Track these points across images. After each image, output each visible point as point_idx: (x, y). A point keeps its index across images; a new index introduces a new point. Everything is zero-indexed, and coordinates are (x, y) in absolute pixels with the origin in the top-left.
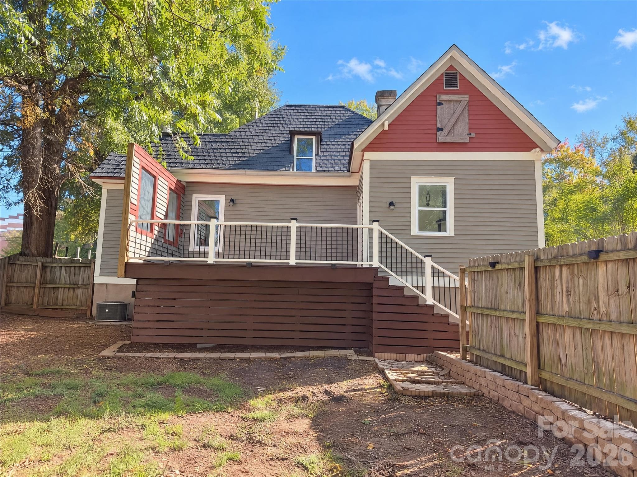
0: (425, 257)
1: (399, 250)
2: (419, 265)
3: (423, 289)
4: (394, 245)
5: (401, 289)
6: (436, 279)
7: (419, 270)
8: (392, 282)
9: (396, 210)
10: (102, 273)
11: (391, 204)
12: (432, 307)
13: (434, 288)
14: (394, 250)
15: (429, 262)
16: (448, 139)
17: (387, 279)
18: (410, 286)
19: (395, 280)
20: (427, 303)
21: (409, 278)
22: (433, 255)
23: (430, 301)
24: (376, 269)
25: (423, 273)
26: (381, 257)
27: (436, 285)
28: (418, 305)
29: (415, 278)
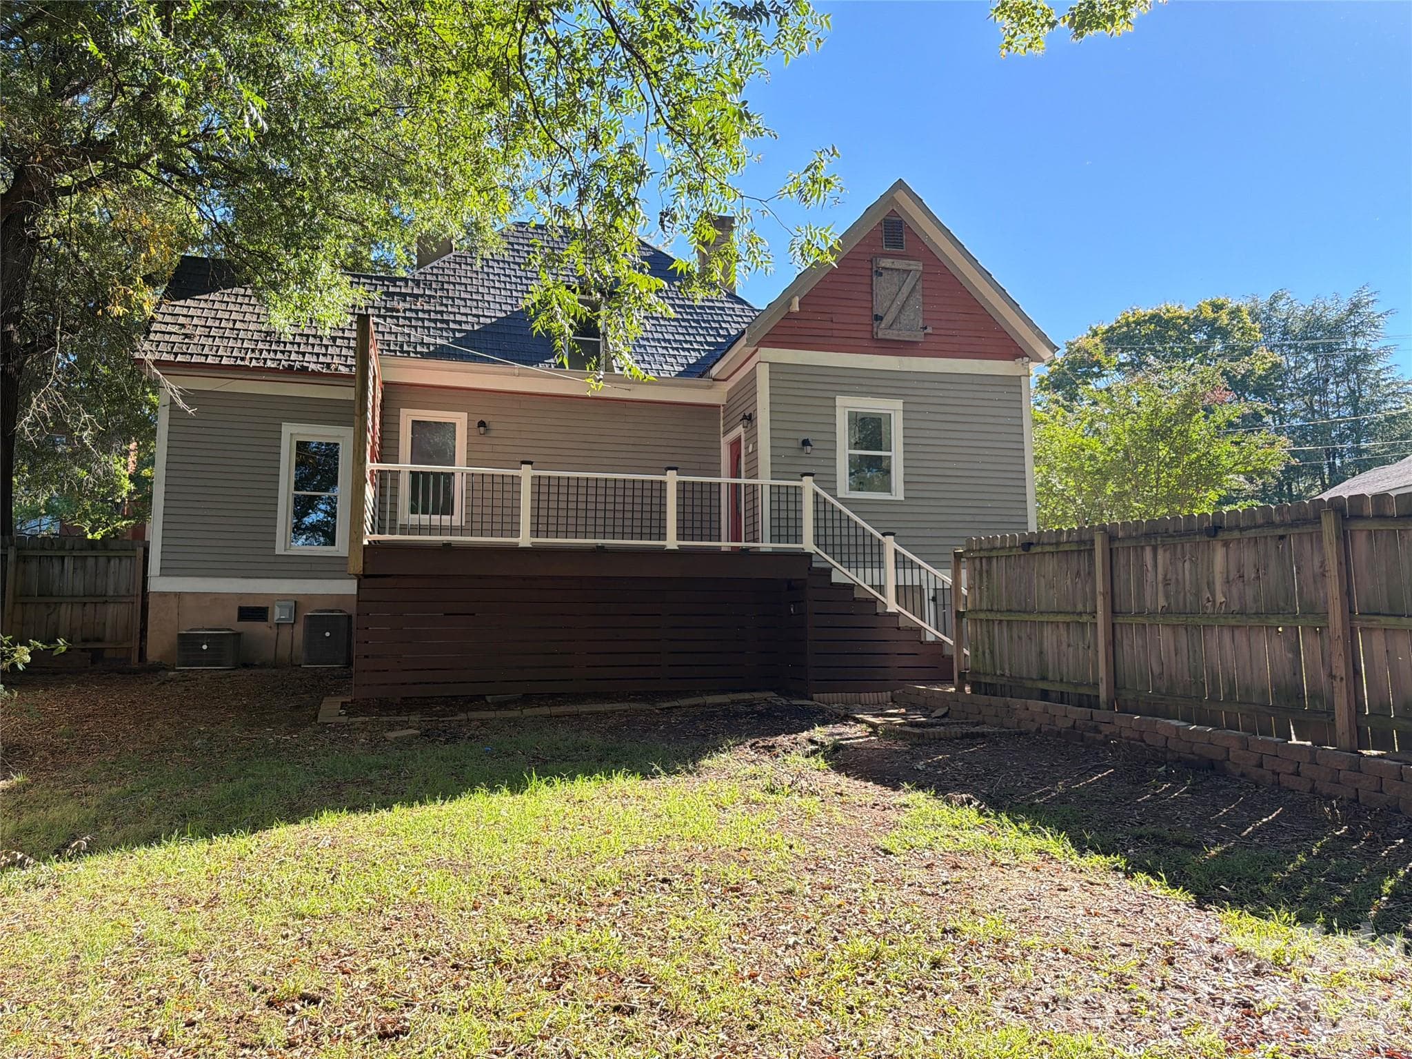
0: (884, 535)
1: (844, 524)
2: (875, 550)
3: (881, 589)
4: (837, 516)
5: (850, 588)
6: (901, 571)
7: (876, 558)
8: (836, 578)
9: (816, 453)
10: (165, 571)
11: (806, 443)
12: (896, 615)
13: (897, 586)
14: (837, 524)
15: (890, 544)
16: (892, 335)
17: (827, 572)
18: (862, 584)
19: (841, 575)
20: (888, 610)
21: (861, 571)
22: (898, 533)
23: (893, 607)
24: (810, 555)
25: (881, 565)
26: (817, 536)
27: (901, 583)
28: (877, 614)
29: (868, 571)
